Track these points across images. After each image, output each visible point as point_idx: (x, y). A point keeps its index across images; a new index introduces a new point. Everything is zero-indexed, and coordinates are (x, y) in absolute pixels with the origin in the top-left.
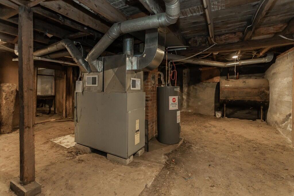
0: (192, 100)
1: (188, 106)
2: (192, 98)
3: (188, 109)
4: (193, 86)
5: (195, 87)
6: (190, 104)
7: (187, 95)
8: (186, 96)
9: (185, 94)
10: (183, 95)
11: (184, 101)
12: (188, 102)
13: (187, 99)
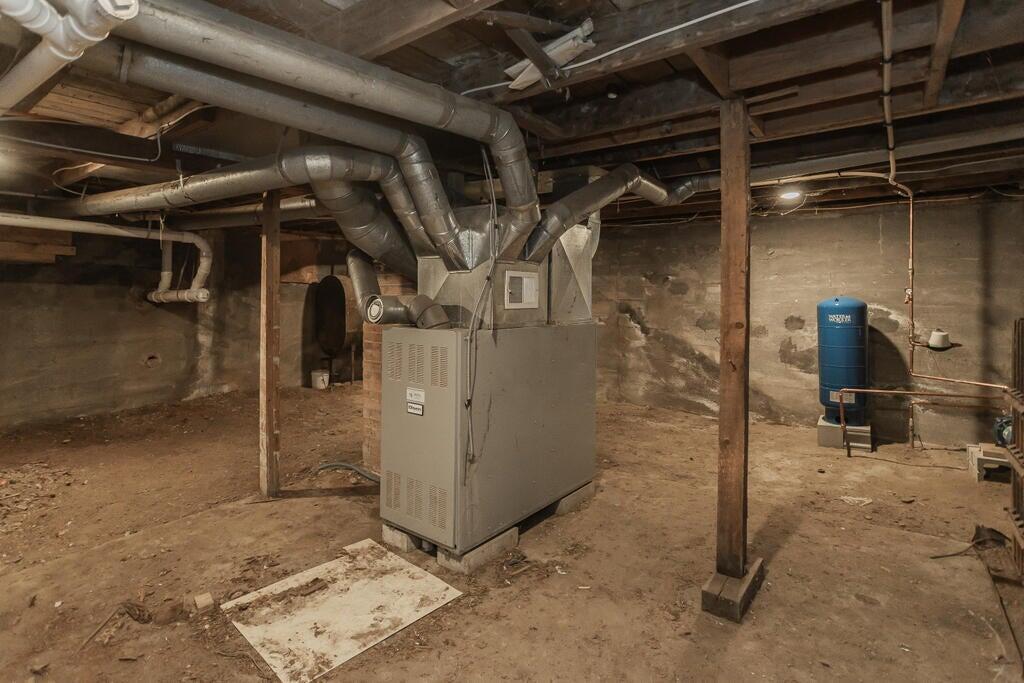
0: (234, 346)
1: (219, 371)
2: (234, 340)
3: (219, 381)
4: (235, 293)
5: (244, 299)
6: (227, 363)
7: (215, 330)
8: (211, 333)
9: (206, 327)
10: (197, 329)
11: (204, 353)
12: (217, 353)
13: (215, 343)
